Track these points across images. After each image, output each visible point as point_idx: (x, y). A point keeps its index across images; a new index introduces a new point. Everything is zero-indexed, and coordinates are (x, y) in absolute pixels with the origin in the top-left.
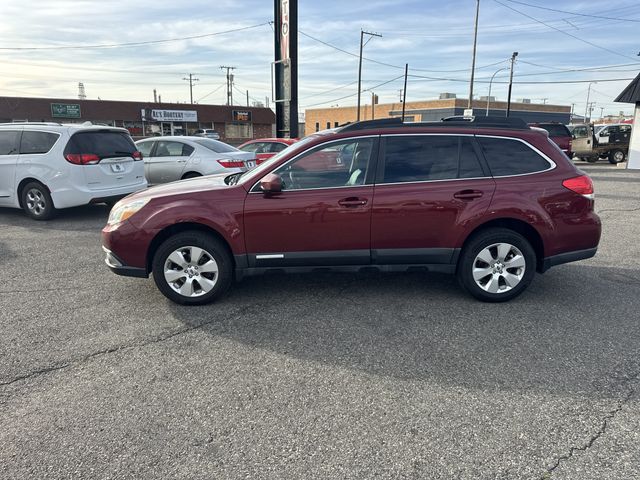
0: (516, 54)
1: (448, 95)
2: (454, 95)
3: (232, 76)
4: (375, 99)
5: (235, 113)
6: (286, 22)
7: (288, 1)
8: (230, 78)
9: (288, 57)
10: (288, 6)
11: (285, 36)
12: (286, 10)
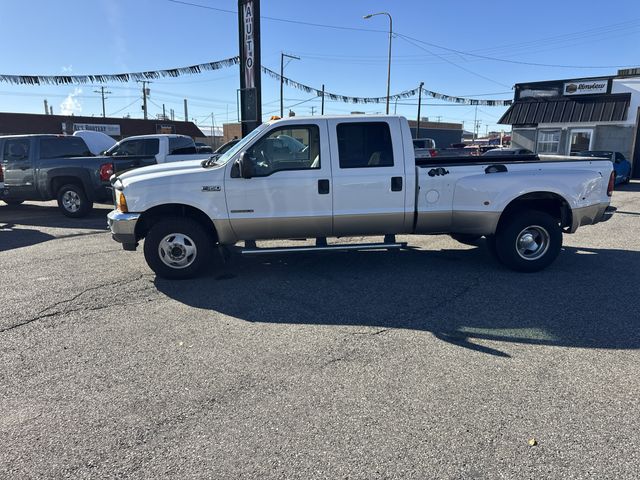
0: (423, 84)
3: (148, 90)
5: (159, 127)
6: (250, 57)
7: (252, 40)
8: (146, 92)
9: (253, 86)
10: (252, 44)
11: (250, 69)
12: (251, 48)
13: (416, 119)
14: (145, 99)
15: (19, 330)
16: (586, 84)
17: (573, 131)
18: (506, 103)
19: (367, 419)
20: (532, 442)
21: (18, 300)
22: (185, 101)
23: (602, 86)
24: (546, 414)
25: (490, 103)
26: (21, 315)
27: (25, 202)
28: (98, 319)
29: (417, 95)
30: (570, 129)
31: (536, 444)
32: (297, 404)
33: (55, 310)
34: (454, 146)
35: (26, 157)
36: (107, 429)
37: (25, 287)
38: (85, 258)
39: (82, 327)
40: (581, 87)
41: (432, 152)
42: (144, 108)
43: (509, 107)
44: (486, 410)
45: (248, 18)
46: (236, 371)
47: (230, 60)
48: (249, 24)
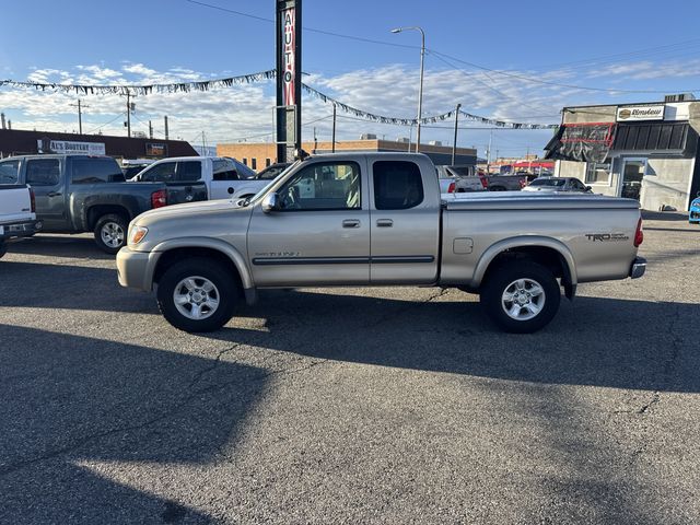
1: (370, 137)
3: (133, 105)
5: (149, 146)
6: (289, 70)
7: (291, 51)
8: (130, 107)
10: (292, 56)
11: (288, 85)
12: (290, 60)
14: (128, 115)
16: (641, 109)
17: (625, 159)
22: (166, 118)
23: (658, 112)
27: (37, 235)
29: (453, 117)
30: (623, 156)
40: (636, 112)
42: (127, 125)
45: (288, 27)
47: (267, 73)
48: (289, 33)
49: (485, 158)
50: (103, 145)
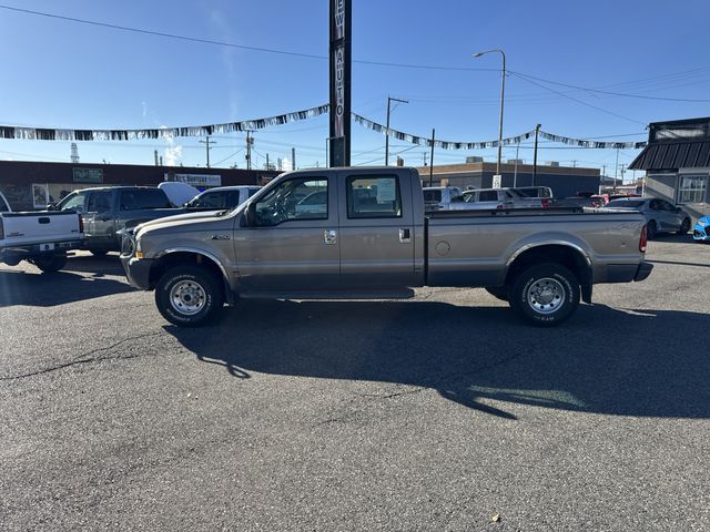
0: (540, 125)
1: (475, 159)
2: (481, 159)
3: (252, 139)
4: (401, 162)
5: (260, 178)
6: (340, 104)
7: (342, 86)
8: (250, 141)
9: (342, 135)
10: (342, 91)
11: (340, 117)
12: (341, 94)
13: (533, 163)
14: (248, 148)
15: (50, 374)
18: (638, 145)
19: (332, 480)
20: (495, 519)
21: (62, 346)
22: (293, 150)
24: (528, 491)
25: (620, 145)
26: (58, 360)
27: (110, 253)
28: (124, 367)
31: (499, 520)
32: (269, 461)
33: (90, 357)
34: (580, 195)
35: (108, 208)
36: (85, 468)
37: (73, 335)
38: (138, 309)
39: (107, 374)
41: (544, 202)
42: (248, 157)
43: (641, 150)
44: (463, 481)
45: (340, 64)
46: (228, 424)
47: (320, 108)
48: (340, 70)
49: (619, 178)
50: (219, 176)
